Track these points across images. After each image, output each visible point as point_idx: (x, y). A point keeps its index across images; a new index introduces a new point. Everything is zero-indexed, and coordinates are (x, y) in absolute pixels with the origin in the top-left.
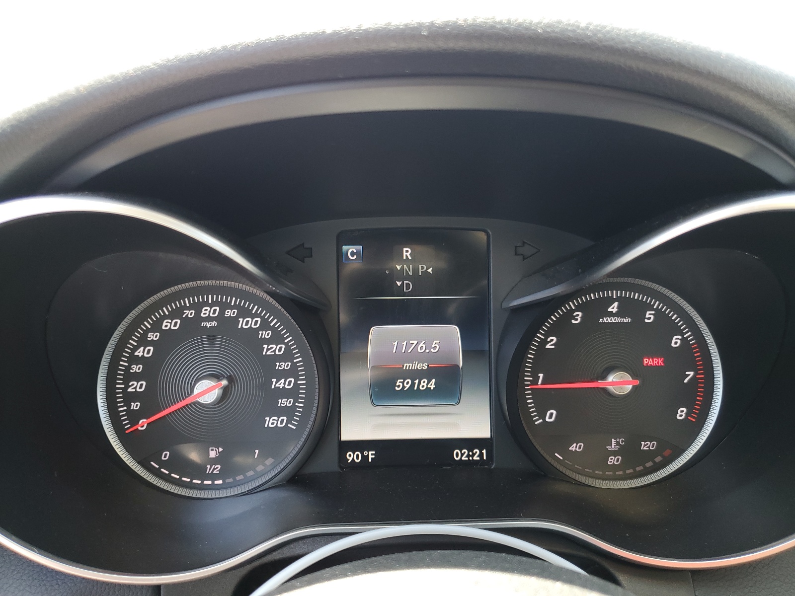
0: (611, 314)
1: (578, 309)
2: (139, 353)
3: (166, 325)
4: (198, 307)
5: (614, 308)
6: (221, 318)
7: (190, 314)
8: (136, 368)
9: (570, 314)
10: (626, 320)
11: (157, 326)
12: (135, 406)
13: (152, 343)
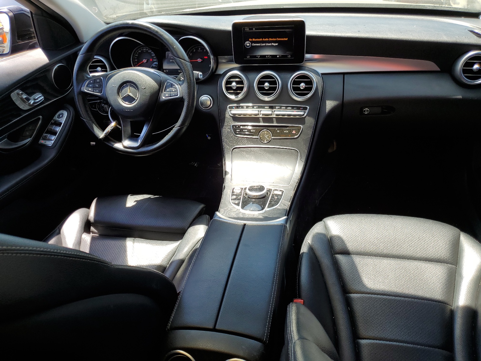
0: (199, 50)
1: (194, 49)
2: (136, 56)
3: (139, 51)
4: (143, 49)
5: (200, 49)
6: (146, 51)
7: (142, 50)
8: (136, 58)
9: (193, 50)
10: (202, 51)
11: (138, 52)
12: (136, 63)
13: (138, 54)
